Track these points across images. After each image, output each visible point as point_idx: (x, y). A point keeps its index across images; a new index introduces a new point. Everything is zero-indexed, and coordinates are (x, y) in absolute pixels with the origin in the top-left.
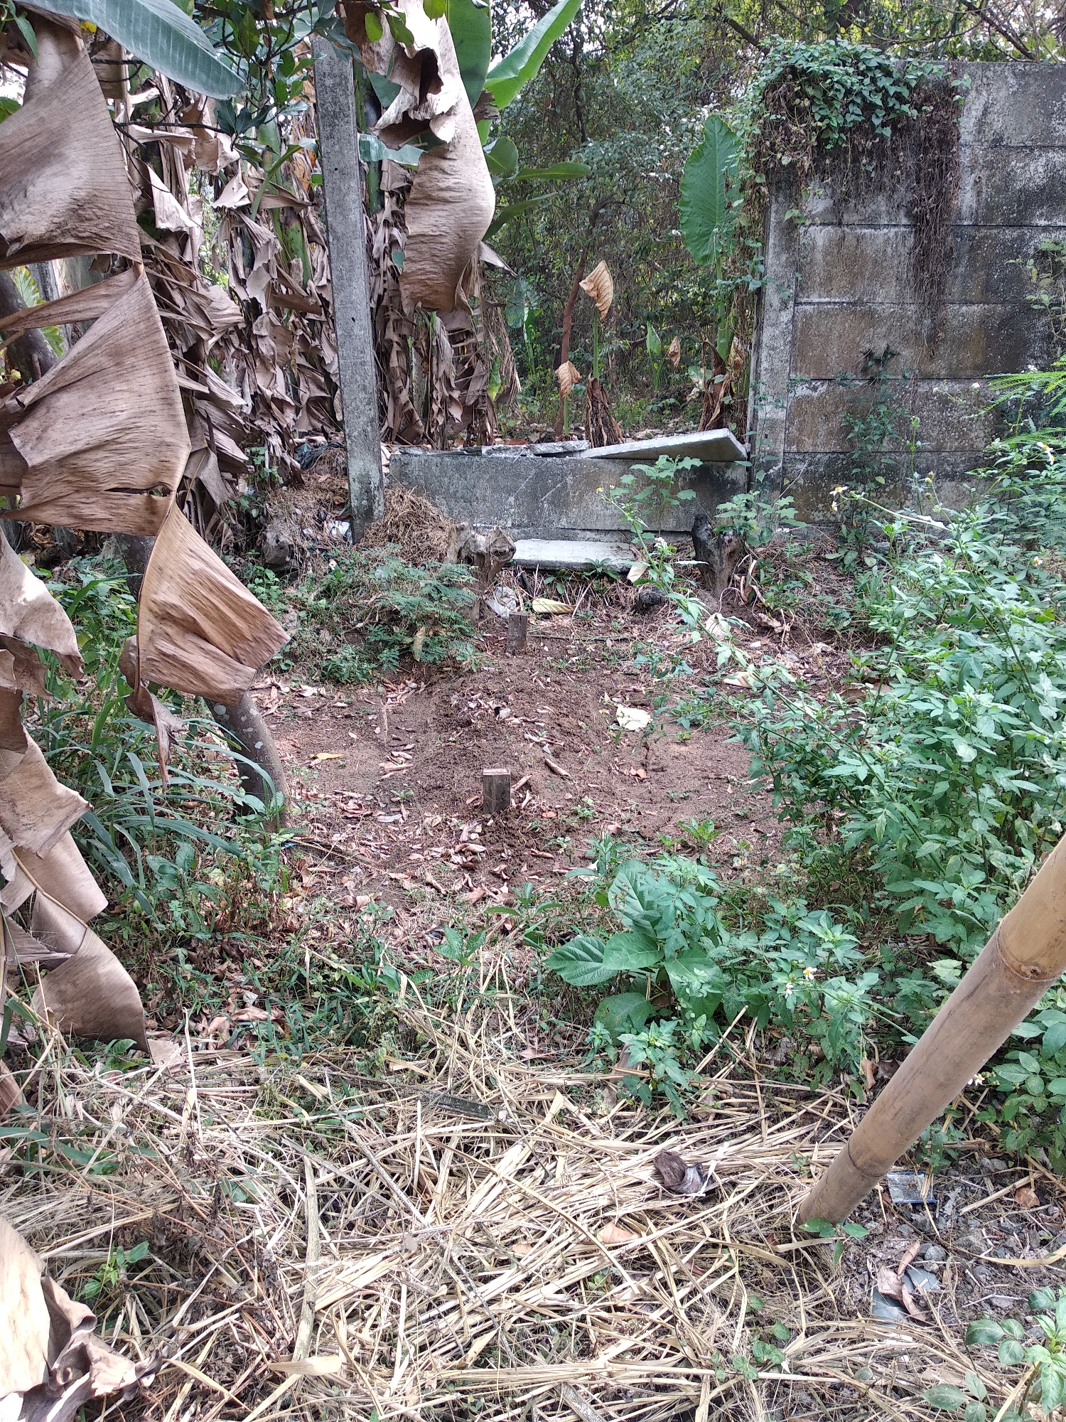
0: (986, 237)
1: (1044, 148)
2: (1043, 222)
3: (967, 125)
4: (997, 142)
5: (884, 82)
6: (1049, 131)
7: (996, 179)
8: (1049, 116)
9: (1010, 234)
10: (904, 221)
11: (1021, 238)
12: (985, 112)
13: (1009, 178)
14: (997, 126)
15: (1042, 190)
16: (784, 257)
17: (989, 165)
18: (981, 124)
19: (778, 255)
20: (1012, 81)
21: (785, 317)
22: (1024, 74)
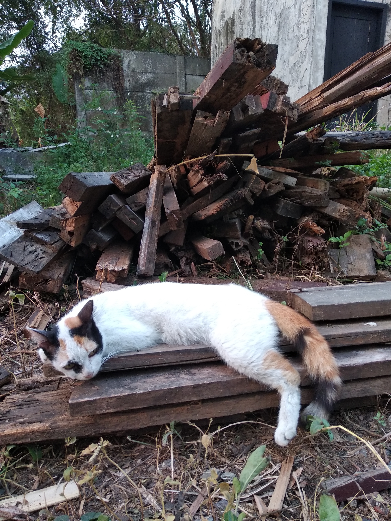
0: (134, 95)
1: (146, 73)
2: (148, 91)
3: (125, 65)
4: (133, 70)
5: (100, 54)
6: (146, 69)
7: (135, 80)
8: (146, 64)
9: (140, 94)
10: (112, 90)
11: (143, 95)
12: (129, 63)
13: (138, 80)
14: (133, 66)
15: (147, 83)
16: (80, 98)
17: (132, 76)
18: (128, 66)
19: (79, 97)
20: (134, 55)
21: (83, 113)
22: (137, 54)
